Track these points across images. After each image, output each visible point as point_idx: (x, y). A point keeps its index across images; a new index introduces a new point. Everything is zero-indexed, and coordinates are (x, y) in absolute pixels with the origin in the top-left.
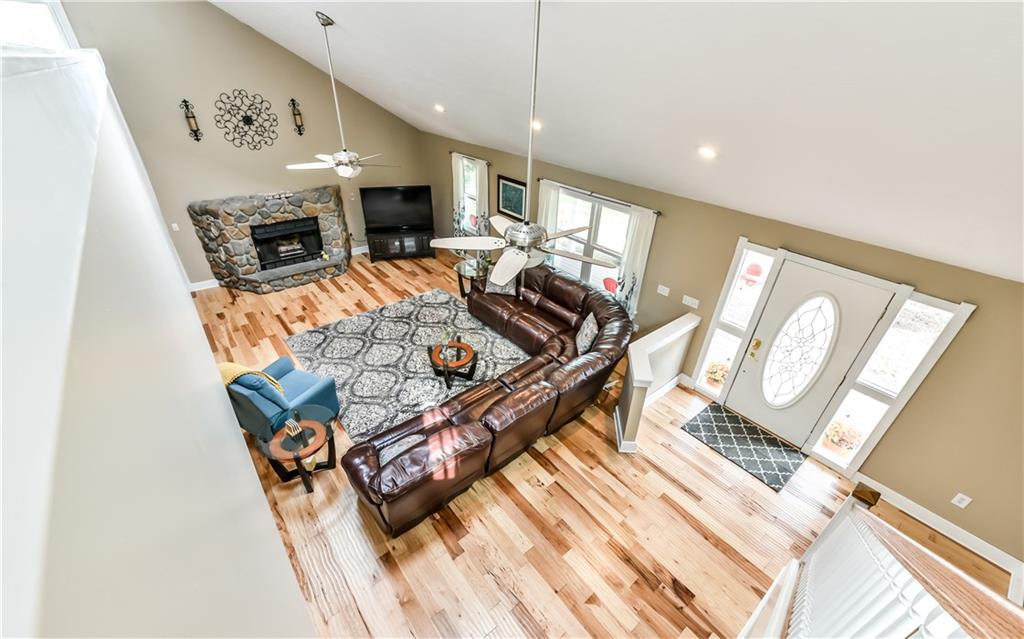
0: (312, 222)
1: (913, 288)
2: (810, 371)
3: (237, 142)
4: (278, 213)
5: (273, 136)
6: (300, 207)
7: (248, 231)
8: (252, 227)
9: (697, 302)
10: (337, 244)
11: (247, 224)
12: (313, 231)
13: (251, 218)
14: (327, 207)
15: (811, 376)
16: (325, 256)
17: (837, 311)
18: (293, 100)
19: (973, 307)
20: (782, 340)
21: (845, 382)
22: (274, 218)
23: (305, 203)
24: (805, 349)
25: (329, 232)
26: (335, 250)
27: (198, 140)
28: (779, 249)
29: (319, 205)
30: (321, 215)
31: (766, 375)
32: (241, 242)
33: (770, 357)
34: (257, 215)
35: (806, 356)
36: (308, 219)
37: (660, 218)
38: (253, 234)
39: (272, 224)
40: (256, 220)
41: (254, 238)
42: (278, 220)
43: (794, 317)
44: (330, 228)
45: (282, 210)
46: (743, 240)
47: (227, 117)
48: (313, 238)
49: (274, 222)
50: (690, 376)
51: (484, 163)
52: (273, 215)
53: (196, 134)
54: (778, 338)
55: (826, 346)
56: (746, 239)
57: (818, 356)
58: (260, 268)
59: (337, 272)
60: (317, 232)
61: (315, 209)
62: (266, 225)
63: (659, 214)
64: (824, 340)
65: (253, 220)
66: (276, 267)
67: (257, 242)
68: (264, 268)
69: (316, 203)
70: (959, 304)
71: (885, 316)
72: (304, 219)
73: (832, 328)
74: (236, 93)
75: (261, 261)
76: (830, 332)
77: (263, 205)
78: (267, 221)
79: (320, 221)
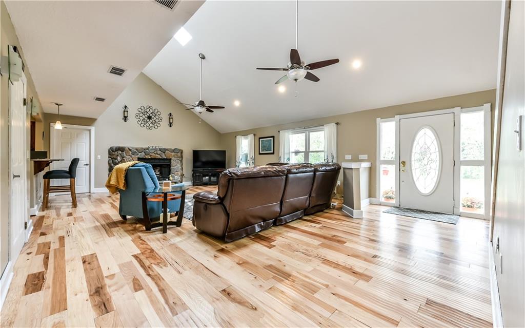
0: (168, 161)
1: (460, 108)
2: (436, 165)
3: (142, 125)
4: (153, 154)
5: (158, 125)
6: (164, 153)
8: (139, 158)
9: (367, 156)
10: (178, 174)
11: (137, 156)
12: (167, 165)
13: (140, 154)
14: (176, 155)
15: (438, 168)
16: (171, 178)
17: (433, 130)
18: (170, 114)
19: (490, 104)
20: (415, 156)
21: (455, 164)
22: (150, 156)
23: (167, 151)
24: (428, 156)
25: (175, 167)
26: (176, 176)
27: (125, 121)
28: (396, 116)
29: (173, 154)
30: (173, 158)
31: (415, 179)
33: (413, 168)
34: (143, 153)
35: (430, 159)
36: (166, 159)
37: (339, 126)
39: (149, 159)
40: (142, 155)
42: (153, 157)
43: (415, 143)
44: (175, 165)
45: (155, 152)
46: (378, 120)
47: (141, 115)
48: (166, 170)
50: (376, 198)
51: (253, 135)
52: (151, 154)
53: (125, 118)
54: (413, 156)
55: (437, 150)
56: (380, 118)
57: (436, 156)
60: (169, 166)
61: (171, 155)
62: (145, 159)
63: (337, 124)
64: (434, 147)
65: (140, 155)
69: (172, 152)
70: (483, 105)
71: (456, 125)
72: (164, 159)
73: (435, 140)
74: (148, 107)
76: (435, 142)
77: (148, 149)
78: (147, 157)
79: (172, 161)
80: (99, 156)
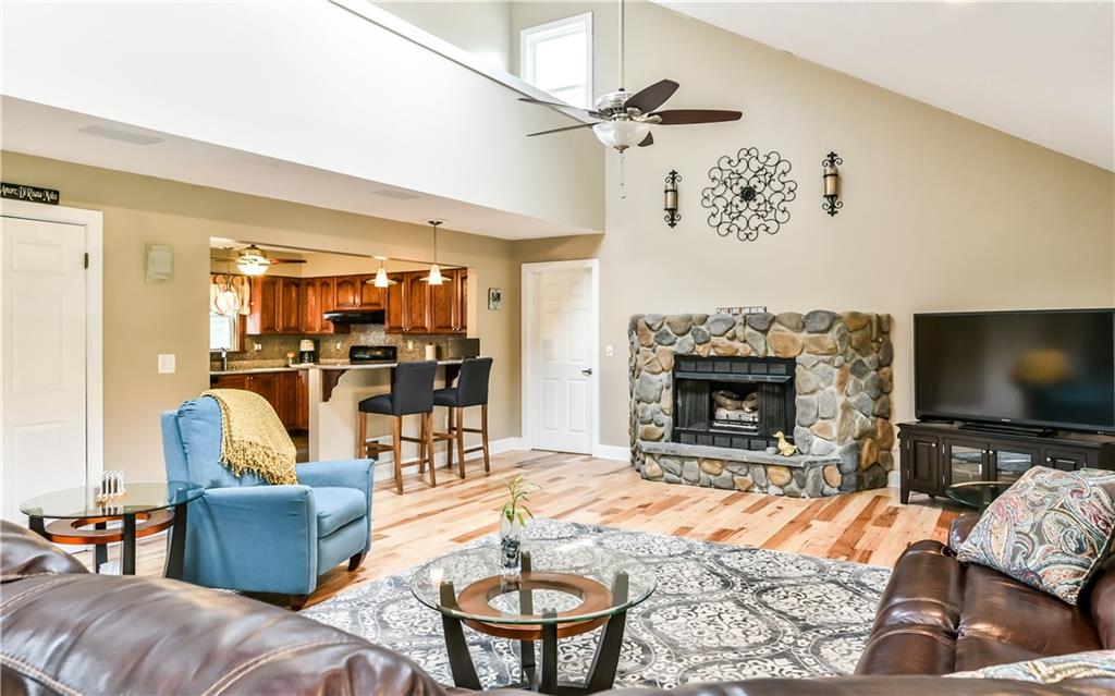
0: (782, 369)
3: (723, 229)
4: (724, 339)
5: (782, 217)
6: (765, 332)
7: (668, 362)
8: (678, 358)
10: (826, 429)
11: (672, 348)
12: (782, 385)
13: (679, 339)
14: (818, 343)
18: (832, 155)
22: (713, 346)
23: (774, 325)
25: (813, 397)
26: (817, 440)
29: (802, 336)
30: (803, 357)
32: (655, 378)
34: (689, 335)
36: (777, 361)
38: (676, 369)
39: (710, 359)
40: (685, 345)
41: (674, 375)
42: (722, 353)
45: (729, 334)
49: (712, 353)
52: (713, 339)
58: (668, 435)
59: (794, 485)
60: (786, 390)
61: (794, 341)
62: (699, 358)
65: (682, 344)
66: (696, 442)
67: (679, 386)
68: (676, 437)
69: (798, 330)
72: (766, 359)
74: (743, 154)
75: (676, 423)
77: (704, 320)
78: (702, 351)
79: (799, 369)
80: (609, 348)
